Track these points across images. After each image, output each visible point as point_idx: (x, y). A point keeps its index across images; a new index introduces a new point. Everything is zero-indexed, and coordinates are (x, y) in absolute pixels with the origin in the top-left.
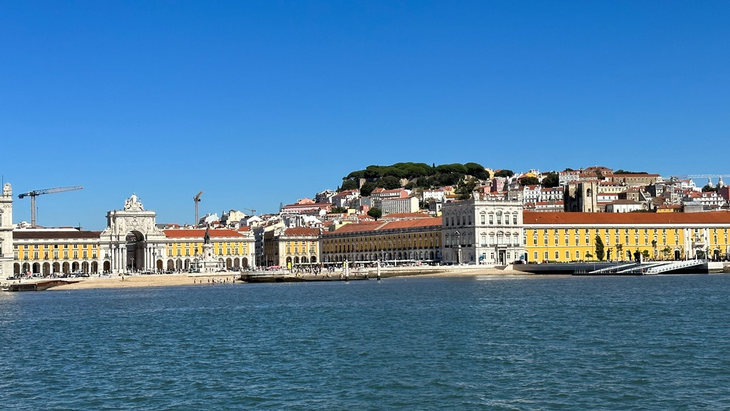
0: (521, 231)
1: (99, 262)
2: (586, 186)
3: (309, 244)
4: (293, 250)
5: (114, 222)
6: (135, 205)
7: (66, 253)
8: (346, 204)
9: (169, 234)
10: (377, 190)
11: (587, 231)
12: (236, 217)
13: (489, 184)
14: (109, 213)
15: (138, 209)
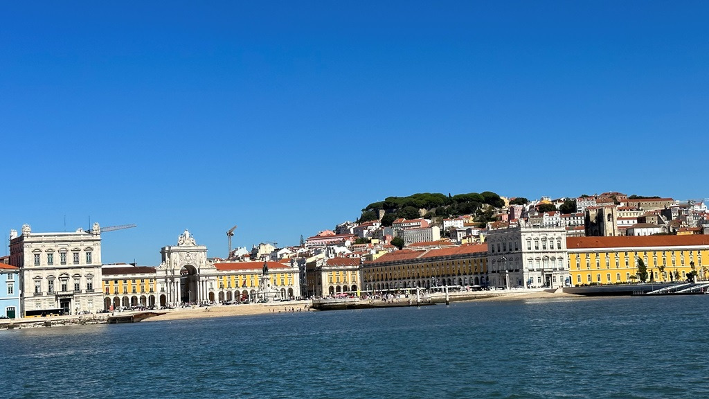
0: (565, 256)
1: (155, 296)
2: (607, 212)
3: (350, 273)
4: (334, 280)
5: (169, 257)
6: (188, 241)
7: (125, 288)
8: (368, 234)
9: (219, 267)
10: (398, 220)
11: (626, 254)
12: (266, 249)
13: (506, 212)
14: (163, 249)
15: (191, 245)
